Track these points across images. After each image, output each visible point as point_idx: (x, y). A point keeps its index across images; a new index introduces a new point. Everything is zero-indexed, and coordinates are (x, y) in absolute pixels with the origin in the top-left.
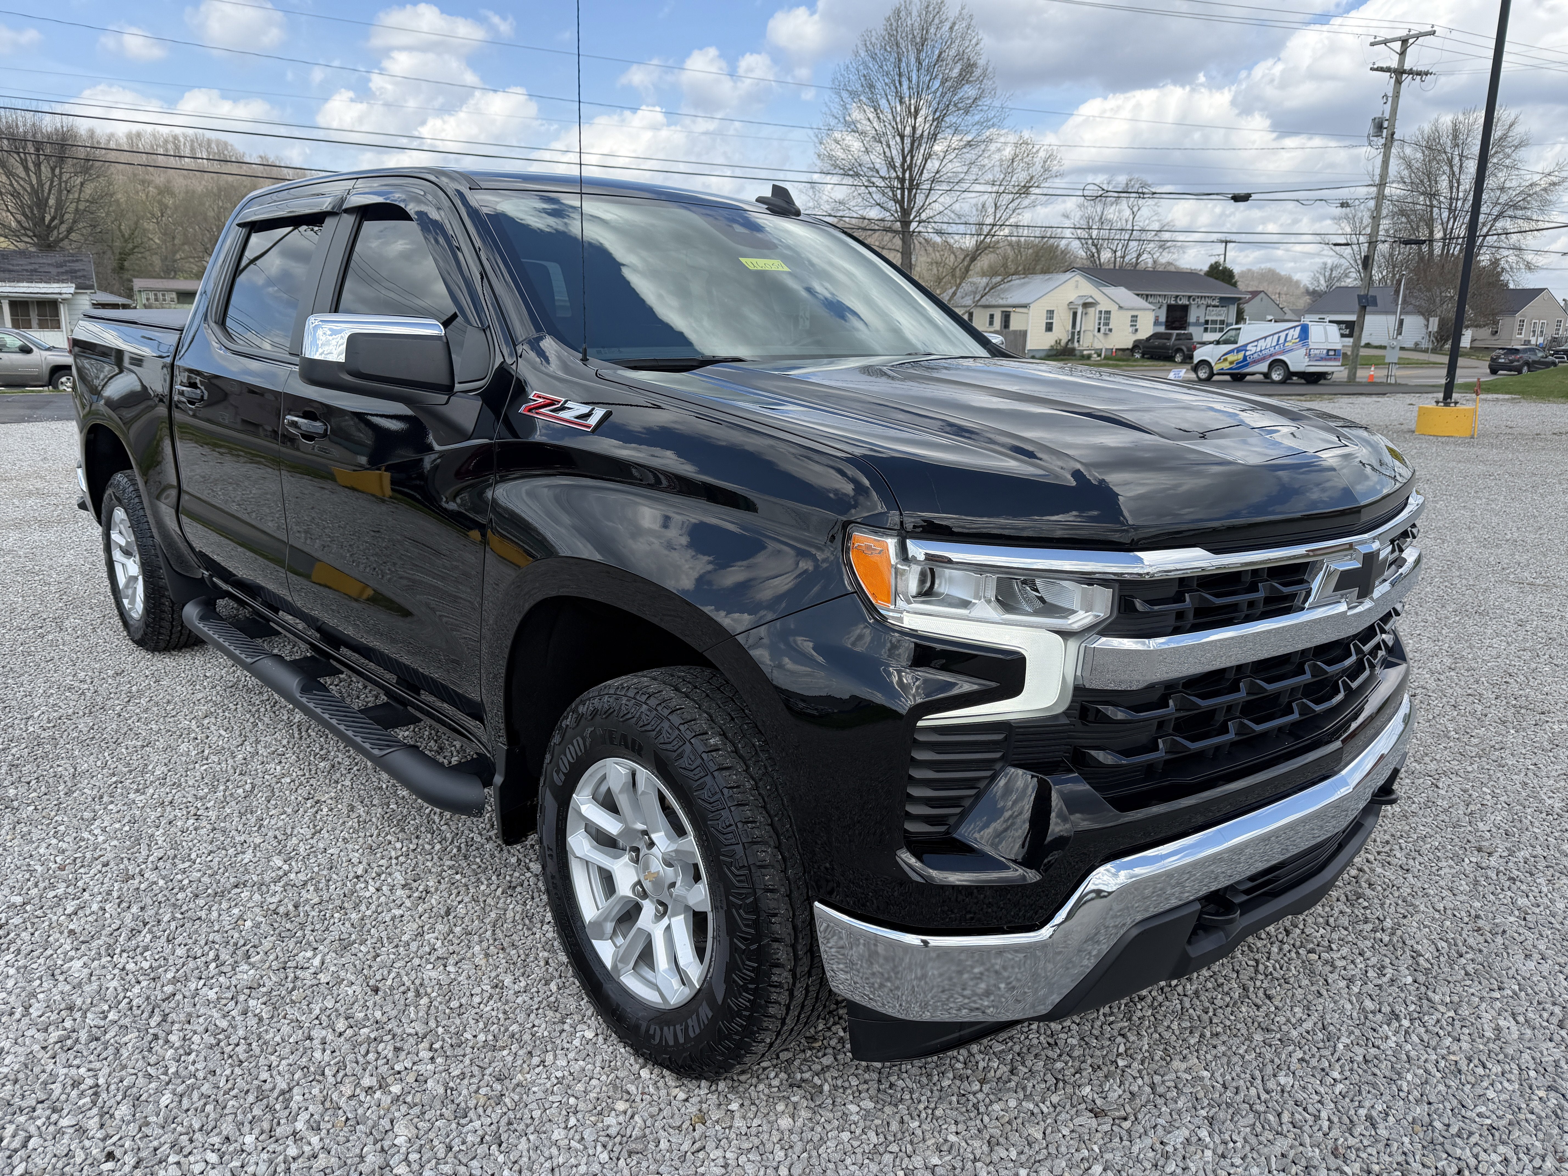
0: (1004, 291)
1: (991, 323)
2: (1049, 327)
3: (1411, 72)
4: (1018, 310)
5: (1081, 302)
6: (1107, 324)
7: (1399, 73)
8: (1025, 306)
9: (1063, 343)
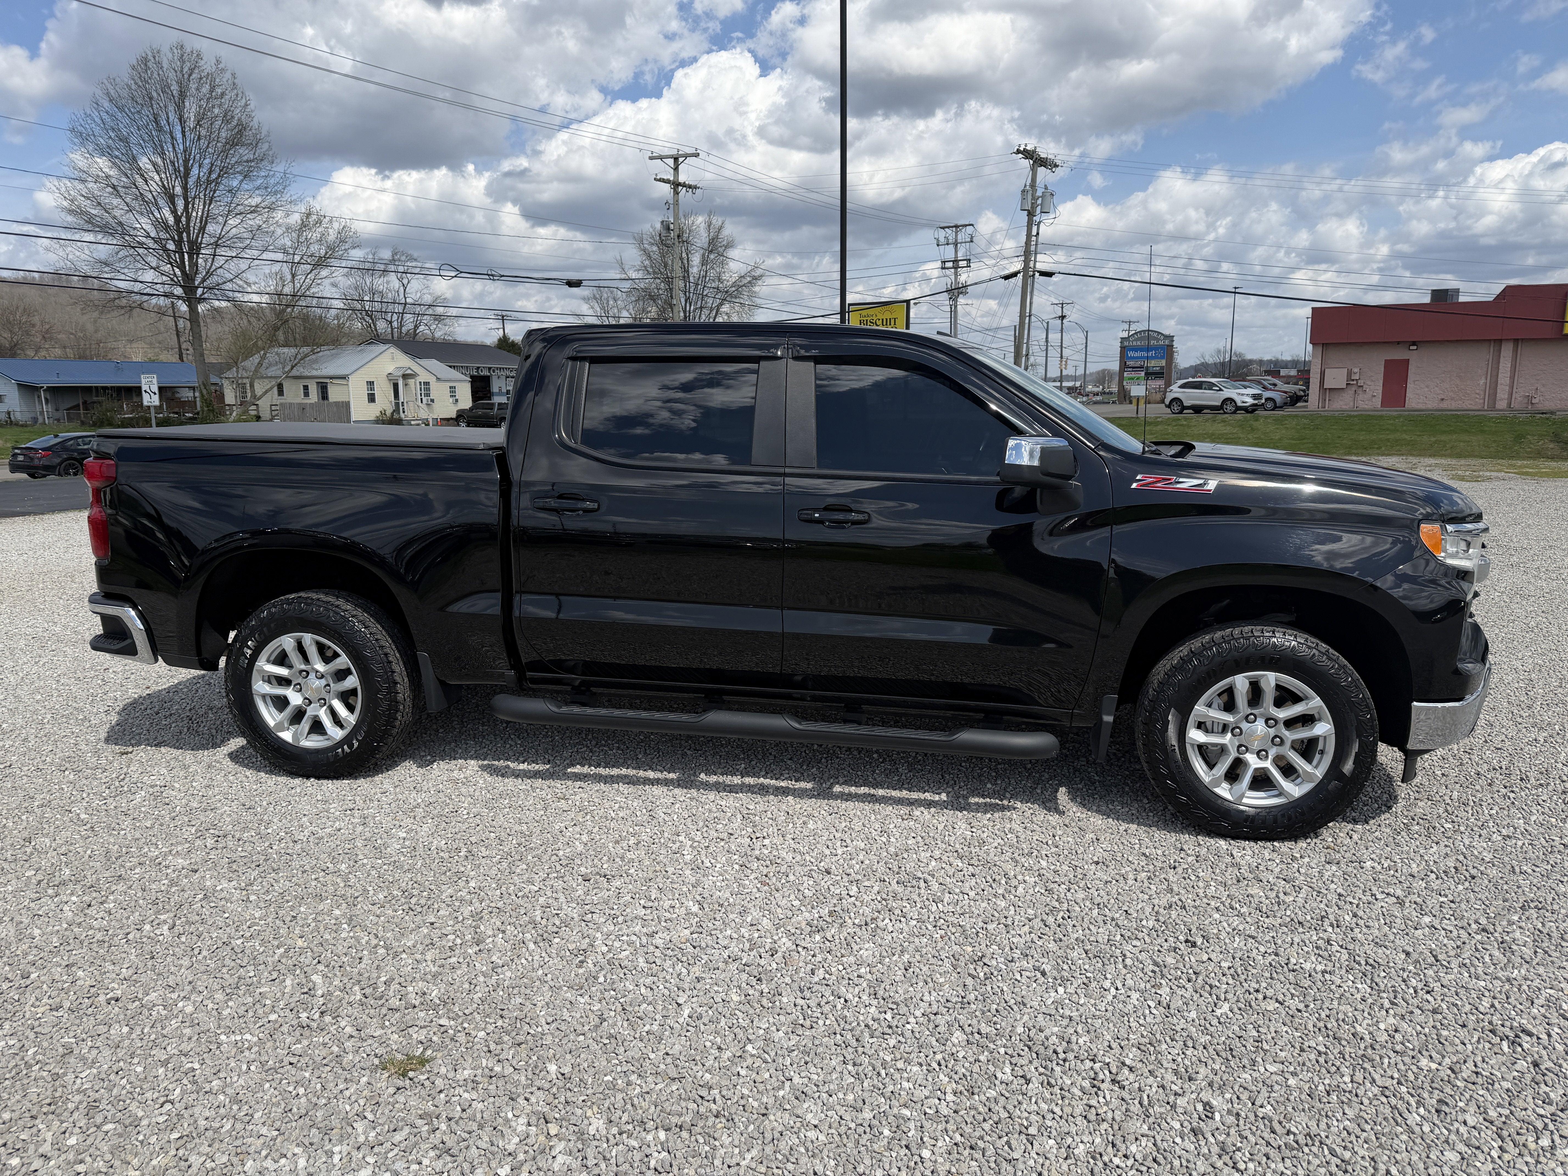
0: (316, 361)
1: (306, 394)
2: (372, 398)
3: (684, 185)
4: (335, 381)
5: (400, 373)
6: (428, 395)
7: (676, 185)
8: (344, 377)
9: (389, 413)
